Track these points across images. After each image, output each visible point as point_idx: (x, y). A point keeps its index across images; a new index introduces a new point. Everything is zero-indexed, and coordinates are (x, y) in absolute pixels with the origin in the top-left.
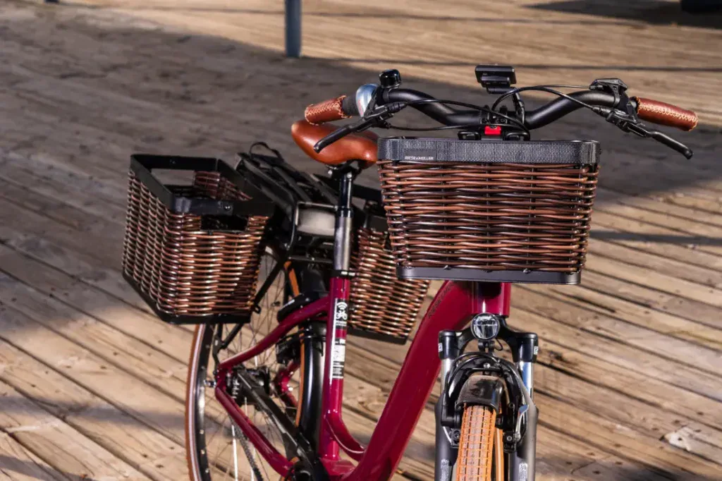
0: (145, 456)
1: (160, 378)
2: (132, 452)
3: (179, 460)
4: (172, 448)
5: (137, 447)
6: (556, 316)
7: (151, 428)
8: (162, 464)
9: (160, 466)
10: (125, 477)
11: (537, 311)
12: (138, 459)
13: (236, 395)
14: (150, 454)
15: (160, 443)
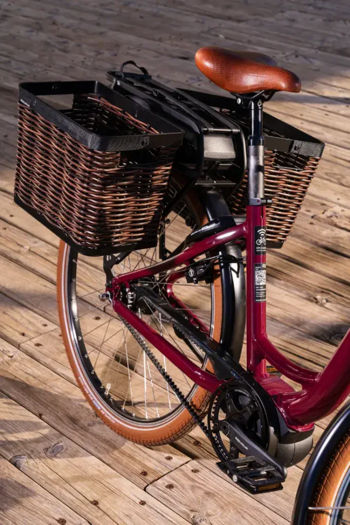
0: (23, 334)
1: (19, 252)
2: (10, 330)
3: (54, 337)
4: (45, 325)
5: (13, 325)
6: (343, 181)
7: (23, 306)
8: (39, 342)
9: (38, 345)
10: (9, 357)
11: (326, 177)
12: (18, 338)
13: (131, 304)
14: (27, 333)
15: (32, 320)
